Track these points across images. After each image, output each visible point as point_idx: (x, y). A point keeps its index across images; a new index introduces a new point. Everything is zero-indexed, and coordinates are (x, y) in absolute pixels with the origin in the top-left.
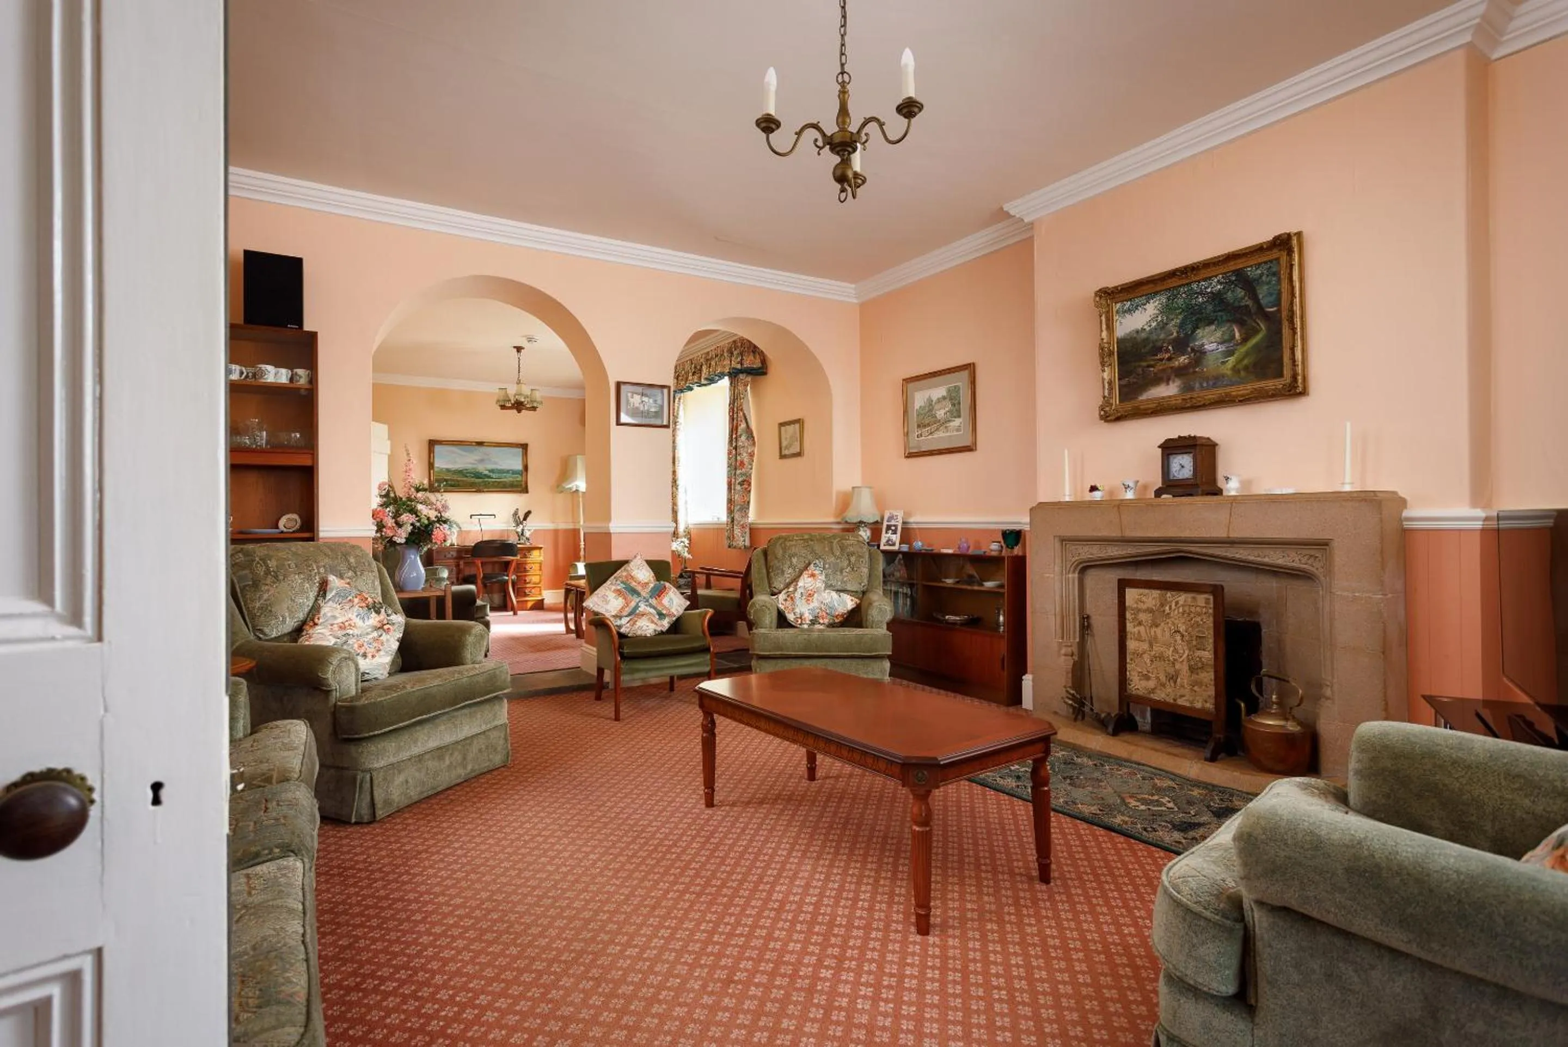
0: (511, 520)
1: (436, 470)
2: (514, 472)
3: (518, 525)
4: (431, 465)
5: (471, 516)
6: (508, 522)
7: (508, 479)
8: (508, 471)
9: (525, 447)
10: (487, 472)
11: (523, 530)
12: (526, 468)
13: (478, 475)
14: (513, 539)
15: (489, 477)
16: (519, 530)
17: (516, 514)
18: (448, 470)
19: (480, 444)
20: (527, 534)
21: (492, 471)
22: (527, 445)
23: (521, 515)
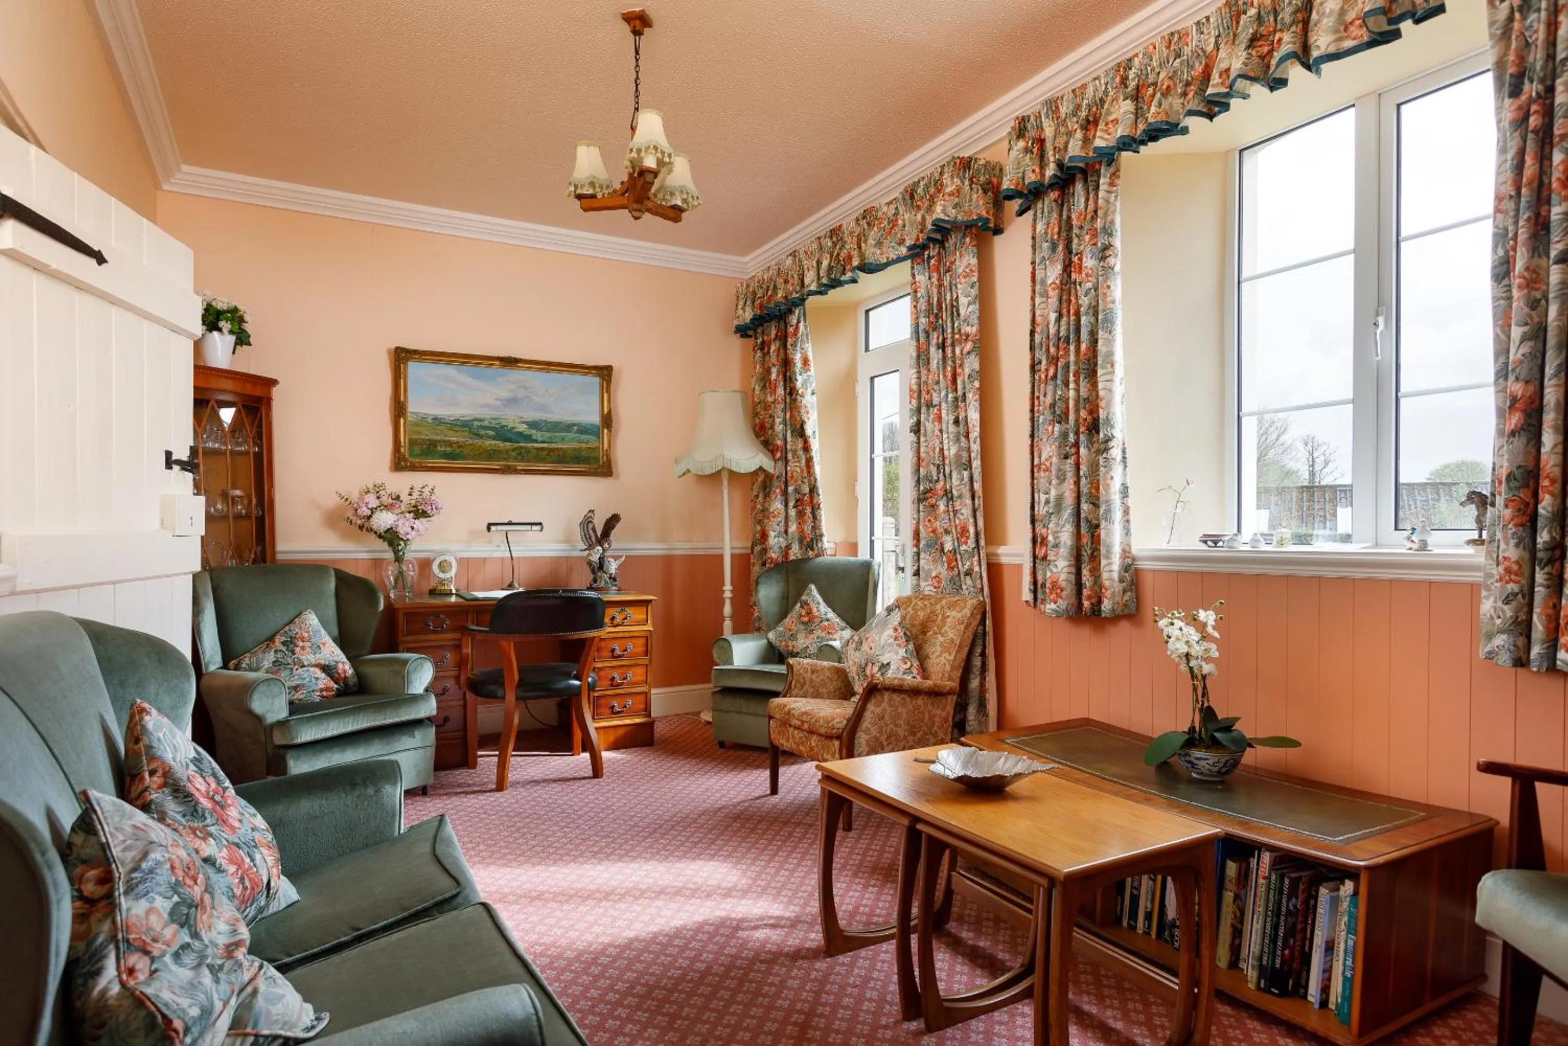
0: (578, 533)
1: (410, 418)
2: (584, 430)
3: (590, 547)
4: (399, 409)
5: (489, 526)
6: (567, 541)
7: (569, 443)
8: (568, 427)
9: (605, 373)
10: (522, 428)
11: (601, 559)
12: (607, 420)
13: (503, 433)
14: (580, 582)
15: (529, 438)
16: (595, 558)
17: (587, 522)
18: (438, 420)
19: (510, 362)
20: (613, 567)
21: (533, 425)
22: (609, 369)
23: (599, 524)
